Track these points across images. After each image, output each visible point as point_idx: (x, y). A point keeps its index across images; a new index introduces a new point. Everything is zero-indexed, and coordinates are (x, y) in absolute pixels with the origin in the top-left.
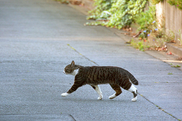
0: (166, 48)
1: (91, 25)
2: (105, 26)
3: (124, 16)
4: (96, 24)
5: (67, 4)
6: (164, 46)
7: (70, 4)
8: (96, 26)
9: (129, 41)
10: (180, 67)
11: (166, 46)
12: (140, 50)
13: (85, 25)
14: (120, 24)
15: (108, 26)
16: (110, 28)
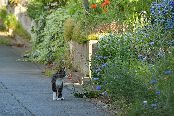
0: (71, 76)
1: (22, 61)
2: (33, 62)
3: (49, 53)
4: (26, 60)
5: (11, 46)
6: (70, 74)
7: (13, 47)
8: (26, 61)
9: (44, 71)
10: (68, 86)
11: (71, 75)
12: (49, 77)
13: (17, 61)
14: (45, 60)
15: (35, 62)
16: (37, 63)
